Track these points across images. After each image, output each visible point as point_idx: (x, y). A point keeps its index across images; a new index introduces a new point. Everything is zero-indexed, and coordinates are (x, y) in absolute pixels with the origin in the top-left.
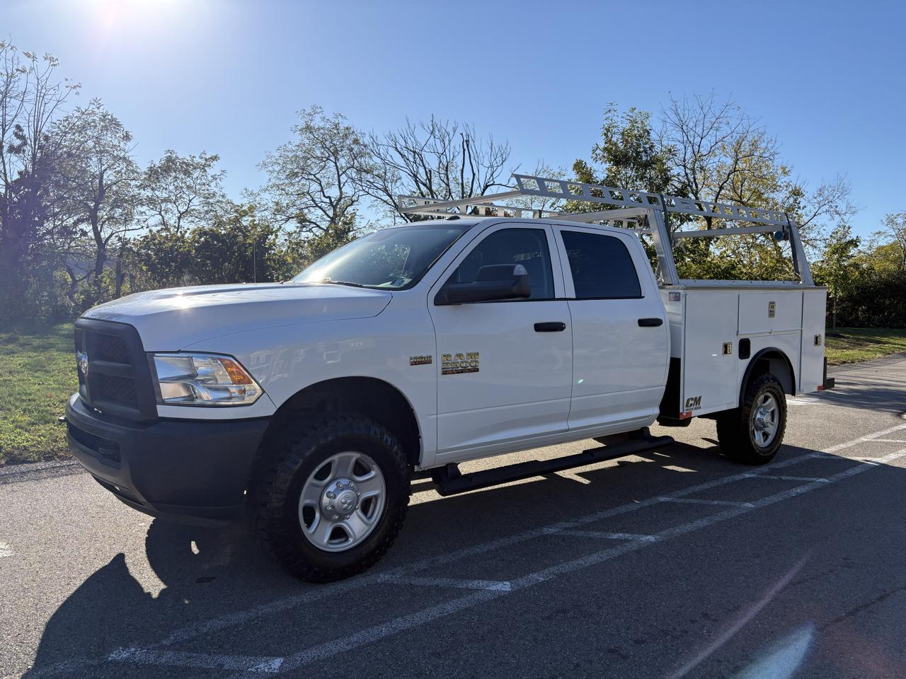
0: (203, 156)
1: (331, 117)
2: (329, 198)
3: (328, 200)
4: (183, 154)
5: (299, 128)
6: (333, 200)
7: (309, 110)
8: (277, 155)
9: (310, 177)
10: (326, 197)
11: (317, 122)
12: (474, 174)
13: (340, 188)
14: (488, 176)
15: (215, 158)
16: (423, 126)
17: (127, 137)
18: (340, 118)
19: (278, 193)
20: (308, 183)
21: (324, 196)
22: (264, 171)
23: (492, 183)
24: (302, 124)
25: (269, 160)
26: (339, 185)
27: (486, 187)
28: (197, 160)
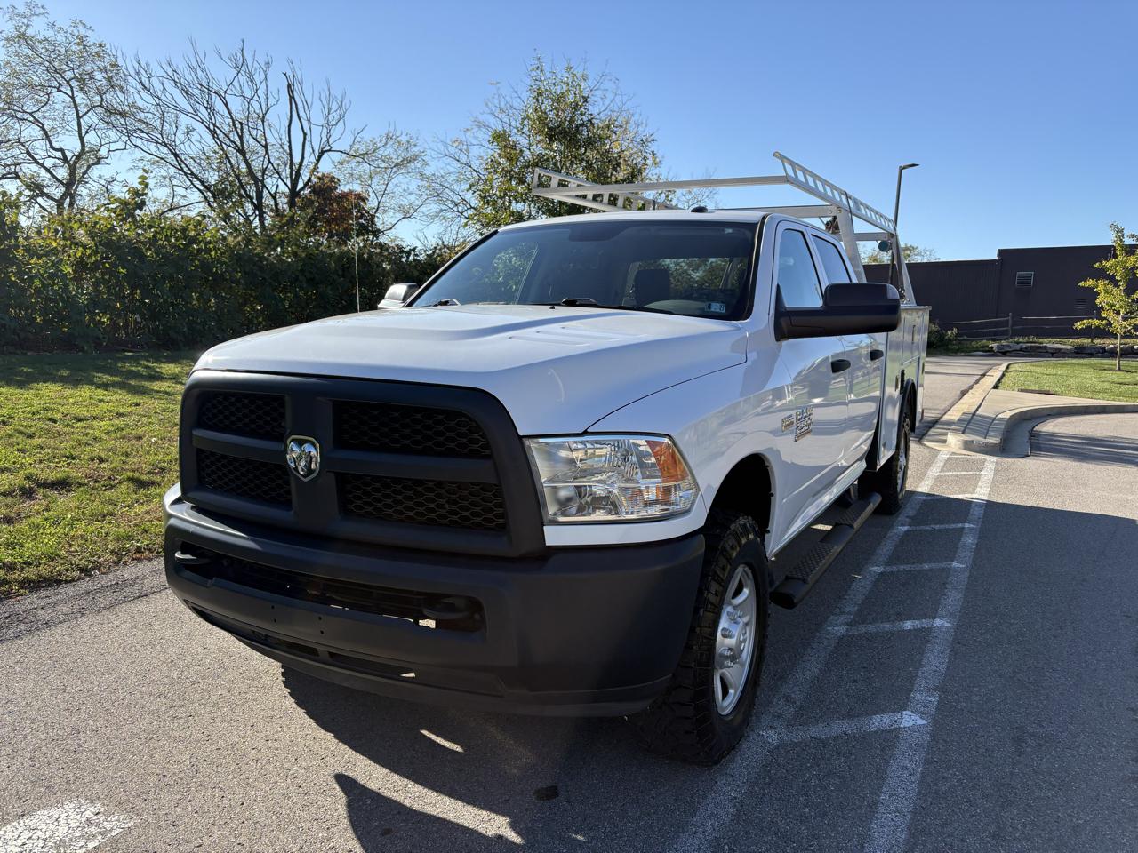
1: (65, 24)
2: (61, 150)
3: (59, 154)
6: (69, 155)
7: (21, 9)
9: (26, 116)
10: (57, 150)
11: (38, 28)
12: (305, 134)
13: (81, 138)
14: (324, 139)
16: (220, 54)
18: (80, 26)
20: (17, 126)
21: (52, 147)
23: (329, 148)
24: (9, 29)
26: (80, 131)
27: (322, 153)
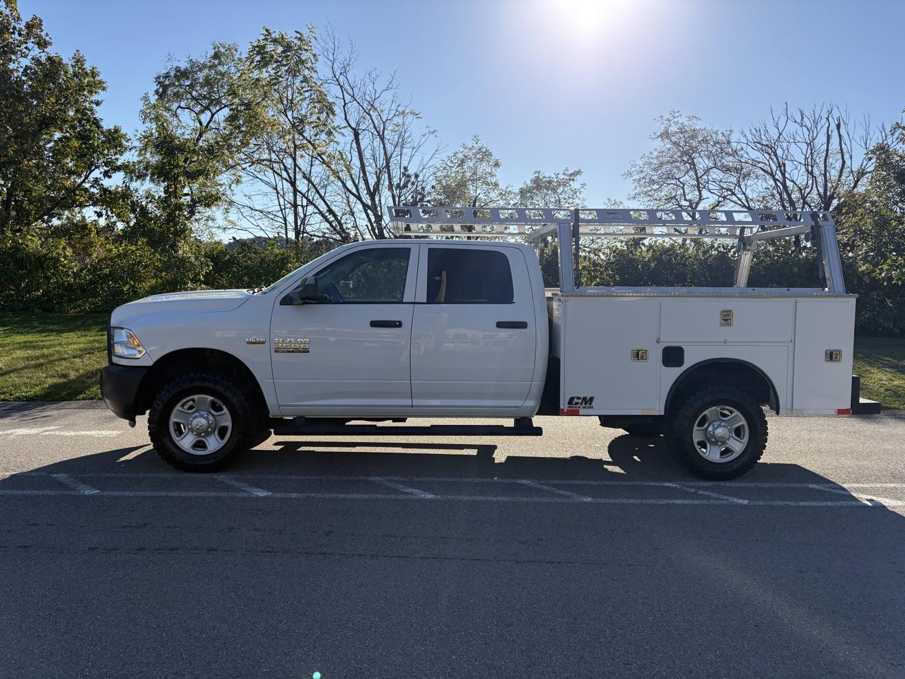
0: (566, 172)
4: (548, 173)
5: (658, 134)
8: (641, 163)
15: (578, 173)
17: (497, 165)
19: (647, 199)
22: (630, 180)
24: (660, 131)
25: (634, 169)
28: (561, 176)
